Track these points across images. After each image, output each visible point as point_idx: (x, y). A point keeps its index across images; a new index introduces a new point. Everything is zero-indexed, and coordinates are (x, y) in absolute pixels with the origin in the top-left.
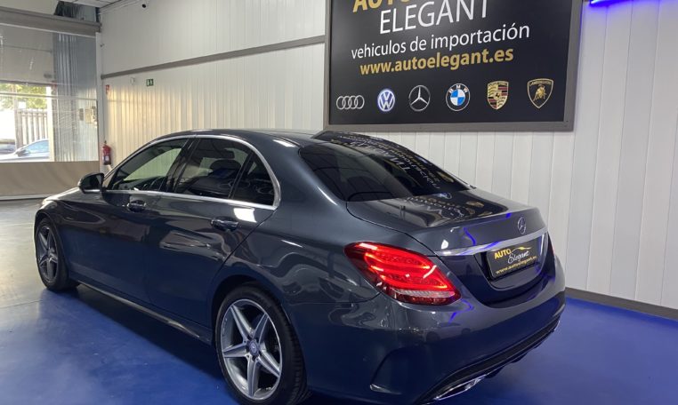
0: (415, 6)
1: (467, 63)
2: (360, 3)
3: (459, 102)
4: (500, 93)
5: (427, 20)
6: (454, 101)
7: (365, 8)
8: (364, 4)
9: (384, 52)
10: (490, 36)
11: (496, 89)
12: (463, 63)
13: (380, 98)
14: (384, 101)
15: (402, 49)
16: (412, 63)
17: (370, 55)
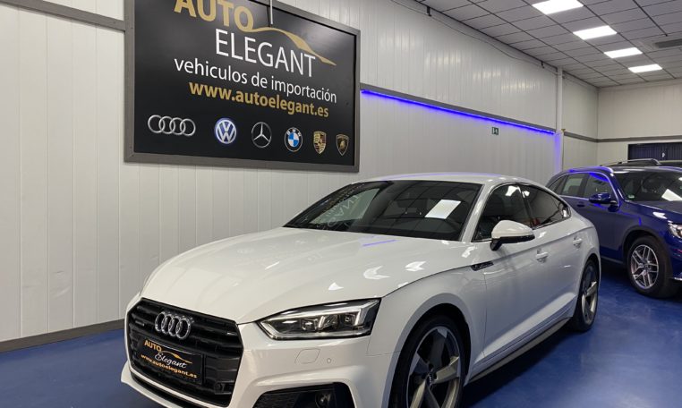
0: (254, 40)
2: (185, 5)
3: (294, 144)
4: (321, 141)
6: (291, 142)
7: (193, 14)
8: (189, 5)
9: (223, 76)
10: (314, 93)
11: (319, 138)
12: (297, 110)
13: (218, 127)
14: (223, 132)
15: (242, 79)
16: (254, 98)
17: (203, 74)
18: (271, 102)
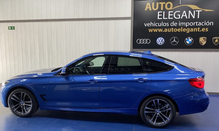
0: (172, 12)
1: (193, 31)
2: (148, 8)
3: (189, 43)
4: (204, 40)
5: (177, 16)
6: (188, 42)
7: (150, 9)
8: (150, 7)
9: (160, 25)
10: (200, 24)
11: (202, 39)
12: (191, 31)
13: (158, 40)
14: (160, 41)
15: (167, 25)
16: (171, 30)
17: (153, 26)
18: (179, 30)
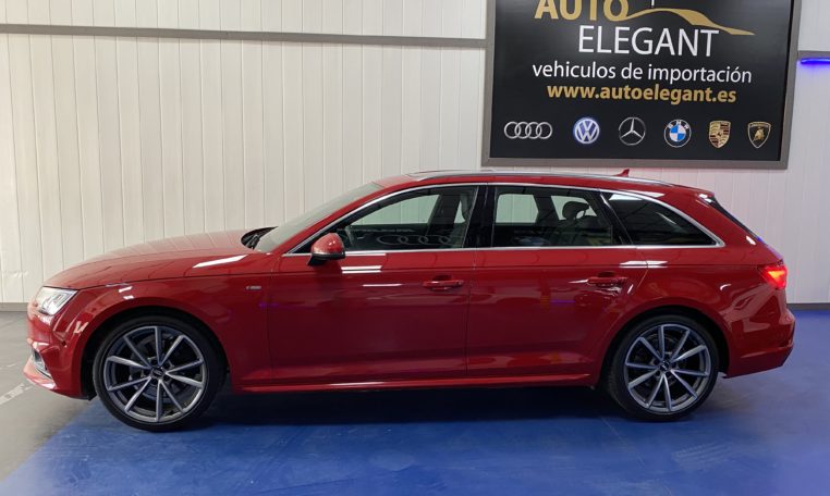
0: (628, 29)
1: (690, 99)
2: (546, 9)
3: (678, 138)
4: (722, 132)
6: (674, 137)
7: (554, 16)
8: (552, 9)
9: (585, 73)
10: (714, 75)
11: (719, 128)
12: (684, 99)
13: (577, 128)
14: (584, 132)
15: (609, 74)
16: (623, 92)
17: (562, 75)
18: (647, 94)
